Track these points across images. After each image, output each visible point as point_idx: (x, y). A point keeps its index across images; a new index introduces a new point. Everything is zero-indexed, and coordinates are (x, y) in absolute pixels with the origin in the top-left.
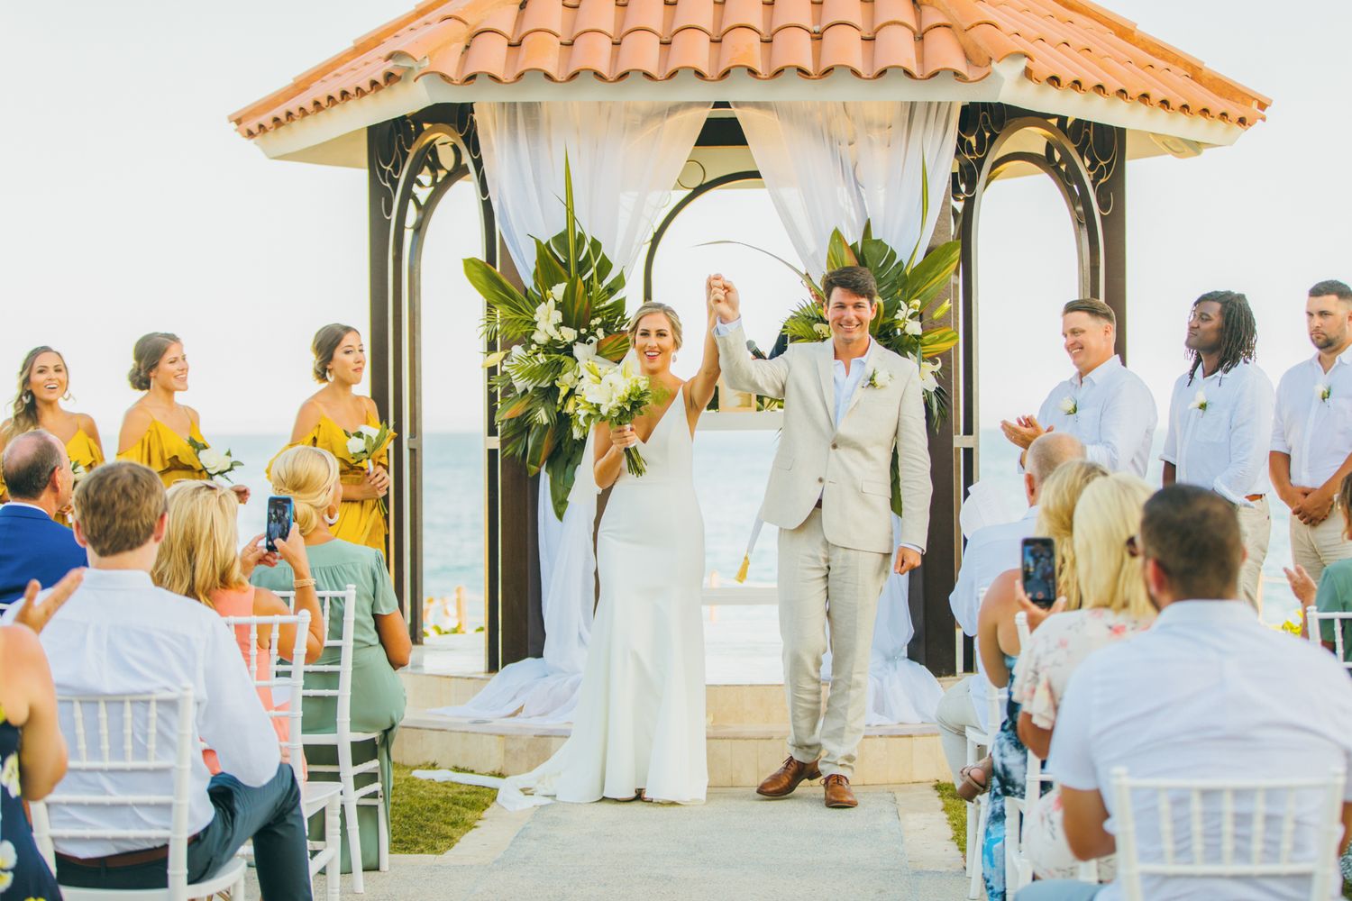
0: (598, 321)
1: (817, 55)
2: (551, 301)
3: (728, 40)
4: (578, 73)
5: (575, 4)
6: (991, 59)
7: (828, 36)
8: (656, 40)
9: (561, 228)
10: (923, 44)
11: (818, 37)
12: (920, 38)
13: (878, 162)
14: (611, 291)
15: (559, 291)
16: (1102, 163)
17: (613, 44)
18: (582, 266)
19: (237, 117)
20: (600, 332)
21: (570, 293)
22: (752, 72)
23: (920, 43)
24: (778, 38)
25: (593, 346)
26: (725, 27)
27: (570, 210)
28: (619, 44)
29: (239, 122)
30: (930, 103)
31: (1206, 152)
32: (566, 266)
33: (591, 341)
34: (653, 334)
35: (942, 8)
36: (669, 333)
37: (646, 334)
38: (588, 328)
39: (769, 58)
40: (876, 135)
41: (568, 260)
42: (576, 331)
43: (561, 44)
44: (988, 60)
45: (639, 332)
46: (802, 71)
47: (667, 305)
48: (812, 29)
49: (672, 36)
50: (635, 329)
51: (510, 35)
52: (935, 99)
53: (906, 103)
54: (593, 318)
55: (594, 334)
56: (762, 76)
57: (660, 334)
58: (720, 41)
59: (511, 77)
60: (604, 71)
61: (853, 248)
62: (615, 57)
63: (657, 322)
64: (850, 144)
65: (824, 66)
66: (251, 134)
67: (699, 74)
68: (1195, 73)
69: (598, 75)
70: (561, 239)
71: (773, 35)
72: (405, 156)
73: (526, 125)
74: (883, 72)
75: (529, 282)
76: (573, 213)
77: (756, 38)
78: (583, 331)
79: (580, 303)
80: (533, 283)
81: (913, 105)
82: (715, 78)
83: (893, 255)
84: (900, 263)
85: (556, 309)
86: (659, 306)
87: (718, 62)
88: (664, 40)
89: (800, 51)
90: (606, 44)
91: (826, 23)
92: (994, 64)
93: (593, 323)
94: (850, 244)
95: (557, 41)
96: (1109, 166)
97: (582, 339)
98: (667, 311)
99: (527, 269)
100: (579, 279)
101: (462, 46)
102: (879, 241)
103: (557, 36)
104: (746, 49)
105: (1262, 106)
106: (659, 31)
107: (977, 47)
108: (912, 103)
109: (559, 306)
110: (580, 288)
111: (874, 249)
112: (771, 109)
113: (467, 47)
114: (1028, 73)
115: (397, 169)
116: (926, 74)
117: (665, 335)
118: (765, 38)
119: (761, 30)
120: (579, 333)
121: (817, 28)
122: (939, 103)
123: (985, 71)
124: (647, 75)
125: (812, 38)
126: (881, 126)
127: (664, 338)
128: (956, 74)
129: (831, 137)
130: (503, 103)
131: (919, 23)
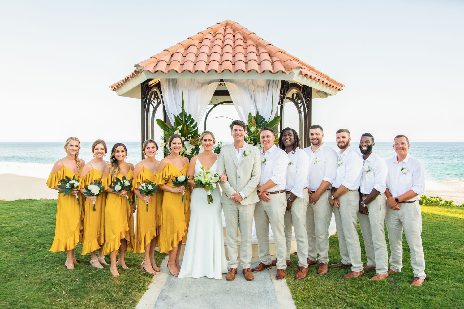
0: (190, 135)
1: (247, 68)
2: (178, 130)
3: (223, 64)
4: (184, 71)
5: (185, 56)
6: (292, 68)
7: (249, 63)
8: (205, 64)
9: (181, 111)
10: (273, 65)
11: (246, 63)
12: (272, 64)
13: (260, 96)
14: (194, 127)
15: (180, 127)
16: (307, 99)
17: (194, 64)
18: (186, 121)
19: (111, 86)
20: (190, 138)
21: (183, 128)
22: (230, 71)
23: (272, 65)
24: (236, 64)
25: (189, 141)
26: (223, 60)
27: (183, 109)
28: (196, 65)
29: (112, 87)
30: (274, 80)
31: (329, 97)
32: (182, 121)
33: (188, 140)
34: (208, 140)
35: (277, 57)
36: (212, 140)
37: (205, 140)
38: (188, 137)
39: (234, 68)
40: (260, 89)
41: (183, 120)
42: (184, 138)
43: (181, 64)
44: (291, 69)
45: (203, 140)
46: (243, 71)
47: (210, 131)
48: (245, 61)
49: (209, 63)
50: (202, 139)
51: (168, 62)
52: (275, 79)
53: (268, 80)
54: (189, 134)
55: (189, 139)
56: (232, 72)
57: (210, 140)
58: (221, 64)
59: (167, 72)
60: (191, 70)
61: (254, 117)
62: (194, 68)
63: (208, 137)
64: (254, 91)
65: (249, 70)
66: (114, 90)
67: (216, 71)
68: (328, 78)
69: (189, 71)
70: (181, 114)
71: (235, 63)
72: (148, 95)
73: (173, 85)
74: (264, 71)
75: (173, 125)
76: (184, 110)
77: (231, 63)
78: (186, 138)
79: (186, 130)
80: (174, 125)
81: (269, 81)
82: (220, 72)
83: (264, 119)
84: (266, 121)
85: (179, 132)
86: (208, 132)
87: (221, 69)
88: (207, 64)
89: (242, 66)
90: (192, 64)
91: (248, 60)
92: (293, 70)
93: (189, 136)
94: (253, 116)
95: (180, 63)
96: (309, 99)
97: (186, 140)
98: (211, 133)
99: (173, 122)
100: (185, 125)
101: (155, 64)
102: (261, 116)
103: (180, 62)
104: (228, 65)
105: (342, 86)
106: (206, 61)
107: (288, 65)
108: (269, 80)
109: (180, 131)
110: (185, 127)
111: (259, 118)
112: (234, 82)
113: (157, 65)
114: (301, 73)
115: (147, 98)
116: (275, 72)
117: (211, 140)
118: (233, 63)
119: (232, 61)
120: (185, 138)
121: (246, 61)
122: (276, 80)
123: (290, 72)
124: (202, 71)
125: (245, 64)
126: (261, 87)
127: (211, 141)
128: (283, 72)
129: (249, 90)
130: (167, 79)
131: (272, 60)
